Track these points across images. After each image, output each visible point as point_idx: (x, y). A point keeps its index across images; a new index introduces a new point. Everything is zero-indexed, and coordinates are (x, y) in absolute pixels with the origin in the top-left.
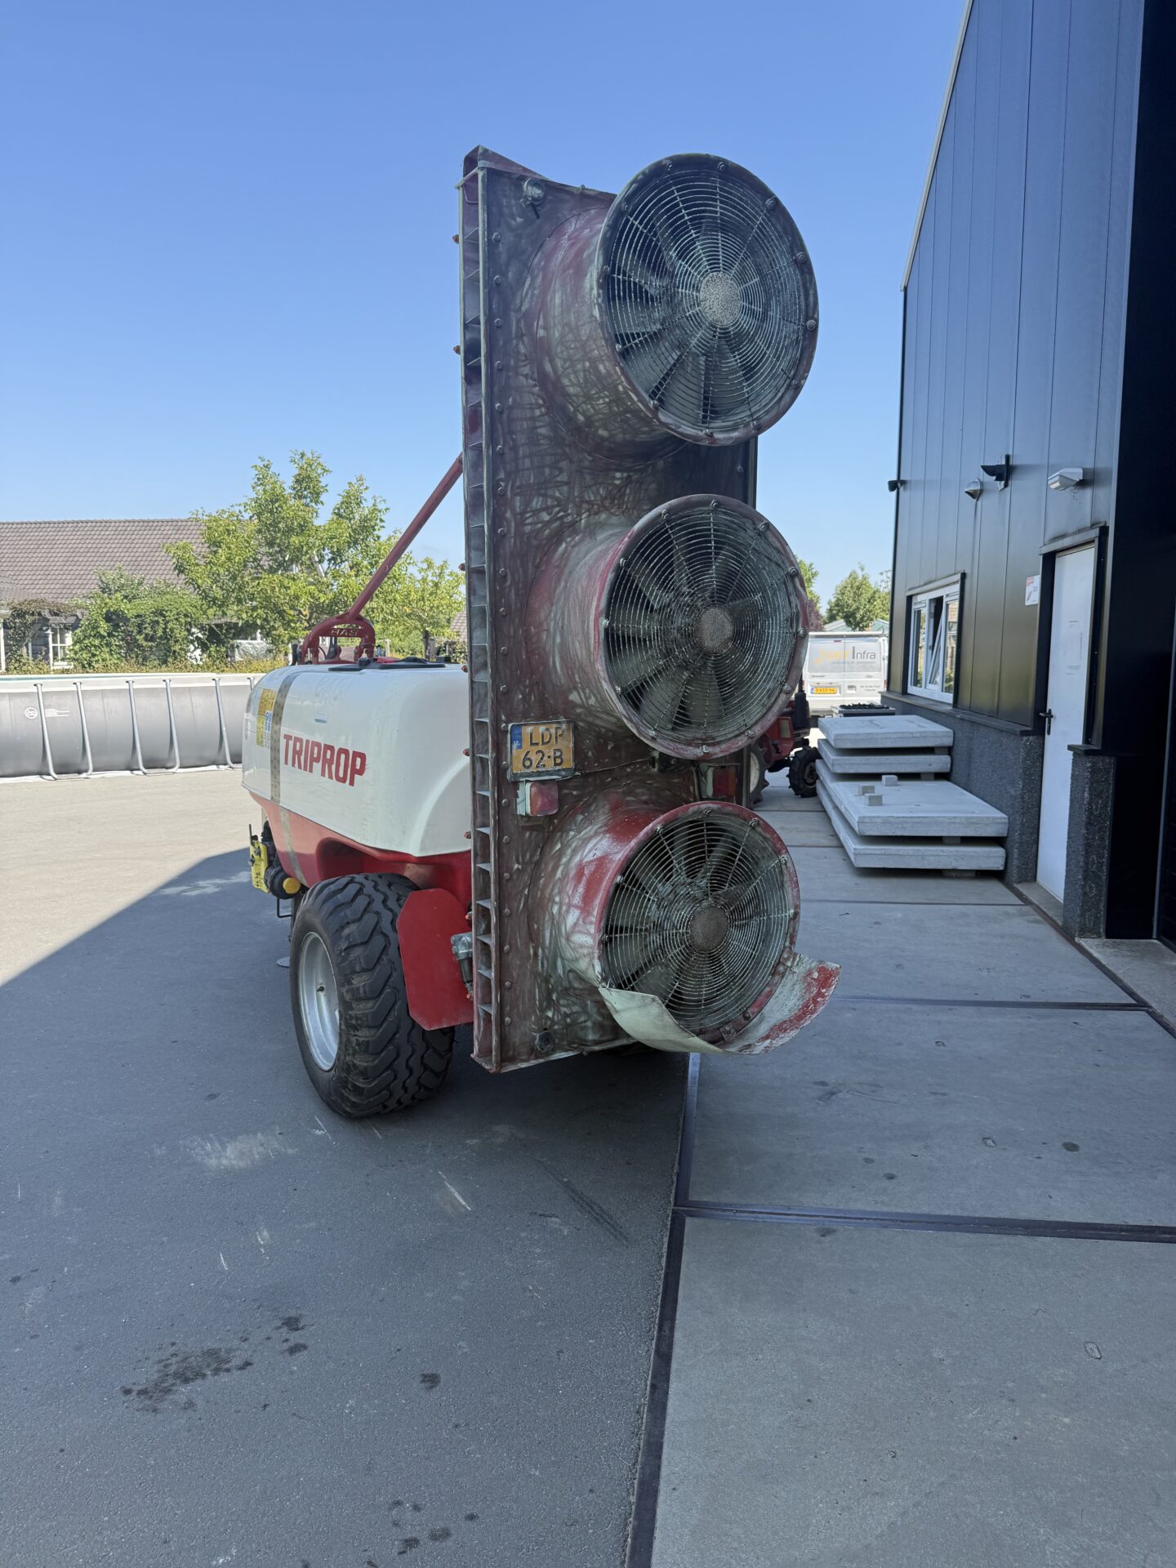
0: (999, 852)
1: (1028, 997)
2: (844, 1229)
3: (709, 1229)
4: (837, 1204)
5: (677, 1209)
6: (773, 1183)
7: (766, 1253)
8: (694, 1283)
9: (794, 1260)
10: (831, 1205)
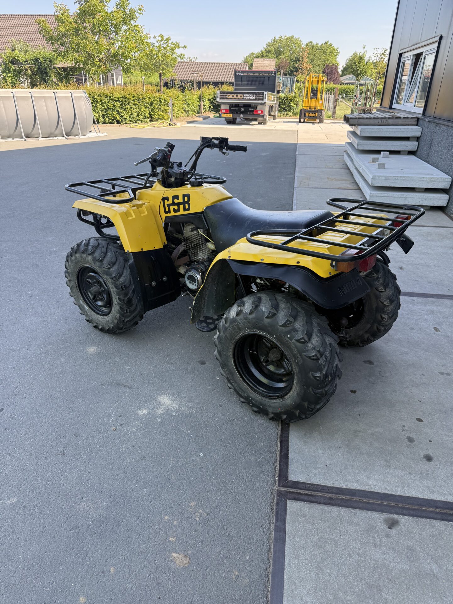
0: (445, 197)
2: (405, 521)
3: (304, 516)
4: (396, 490)
5: (280, 491)
6: (347, 463)
7: (349, 549)
8: (295, 588)
9: (371, 558)
10: (392, 490)
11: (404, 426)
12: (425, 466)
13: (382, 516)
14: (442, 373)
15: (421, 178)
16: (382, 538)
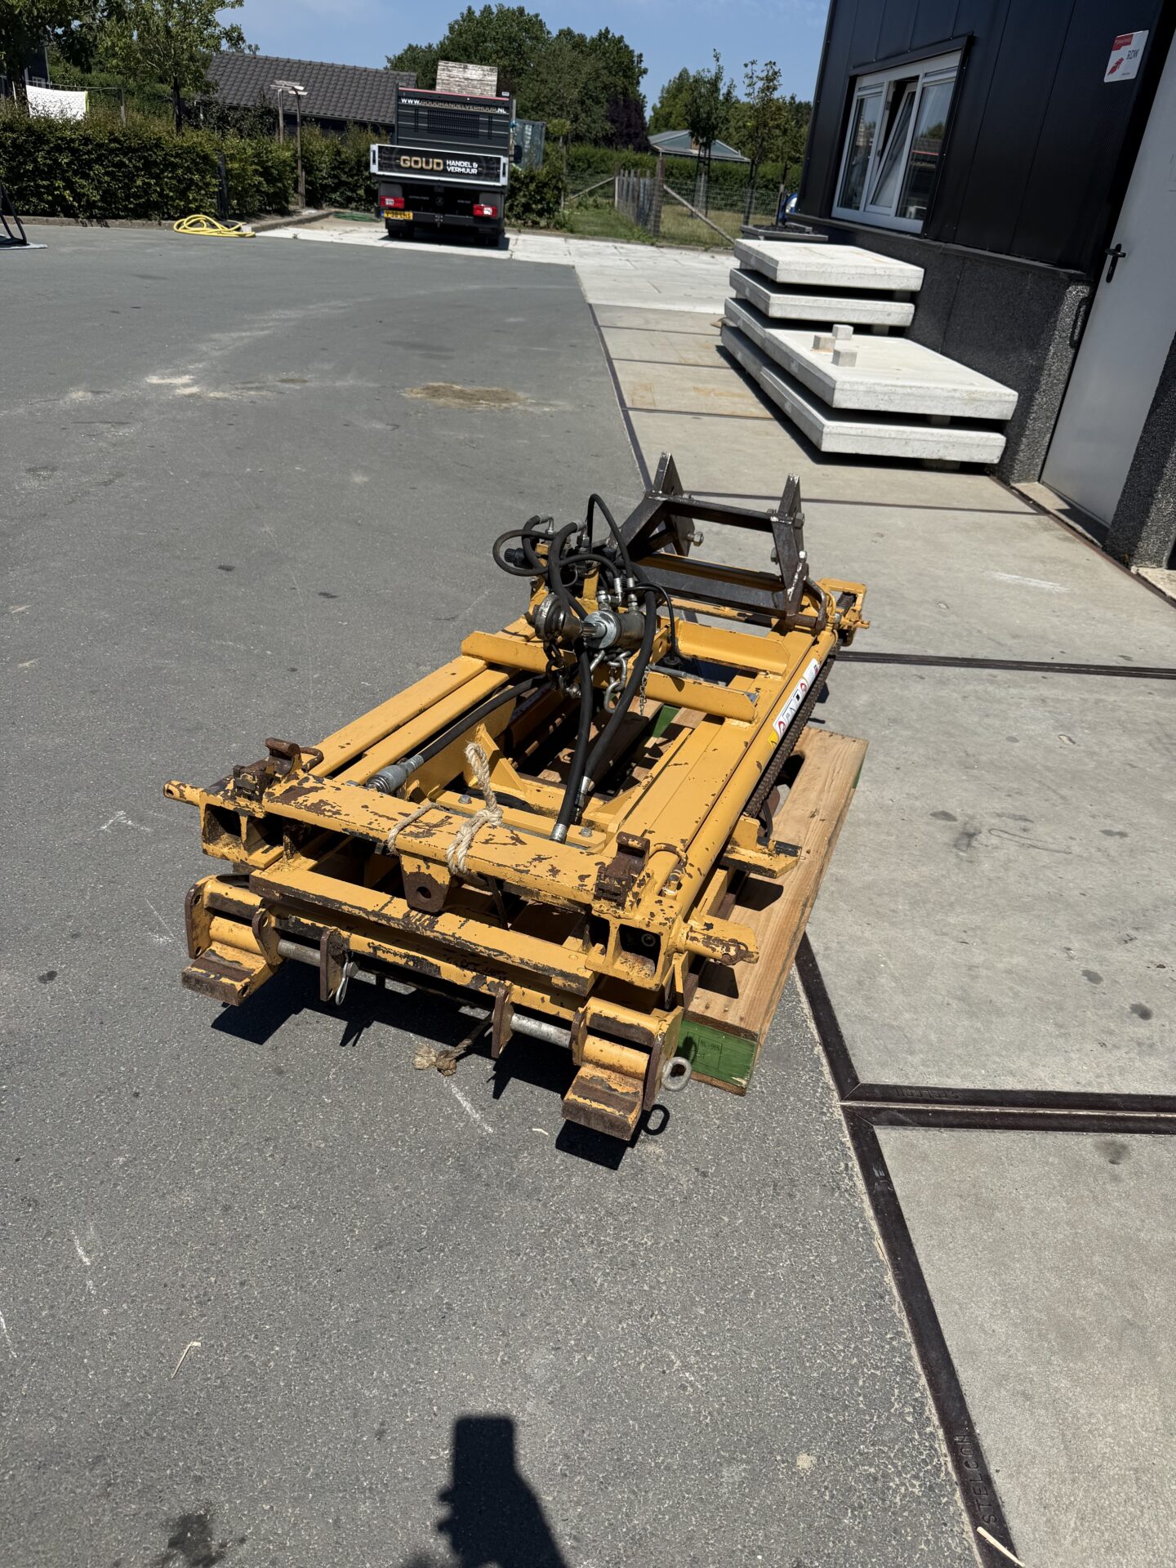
0: (997, 440)
1: (1128, 659)
2: (1139, 1144)
3: (924, 1157)
4: (1098, 1083)
5: (850, 1107)
6: (976, 1036)
7: (1045, 1215)
8: (961, 1308)
9: (1097, 1228)
10: (1090, 1084)
11: (1069, 949)
12: (1141, 1029)
13: (1090, 1140)
14: (1109, 833)
15: (949, 391)
16: (1104, 1183)
